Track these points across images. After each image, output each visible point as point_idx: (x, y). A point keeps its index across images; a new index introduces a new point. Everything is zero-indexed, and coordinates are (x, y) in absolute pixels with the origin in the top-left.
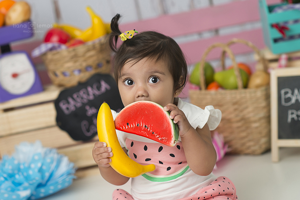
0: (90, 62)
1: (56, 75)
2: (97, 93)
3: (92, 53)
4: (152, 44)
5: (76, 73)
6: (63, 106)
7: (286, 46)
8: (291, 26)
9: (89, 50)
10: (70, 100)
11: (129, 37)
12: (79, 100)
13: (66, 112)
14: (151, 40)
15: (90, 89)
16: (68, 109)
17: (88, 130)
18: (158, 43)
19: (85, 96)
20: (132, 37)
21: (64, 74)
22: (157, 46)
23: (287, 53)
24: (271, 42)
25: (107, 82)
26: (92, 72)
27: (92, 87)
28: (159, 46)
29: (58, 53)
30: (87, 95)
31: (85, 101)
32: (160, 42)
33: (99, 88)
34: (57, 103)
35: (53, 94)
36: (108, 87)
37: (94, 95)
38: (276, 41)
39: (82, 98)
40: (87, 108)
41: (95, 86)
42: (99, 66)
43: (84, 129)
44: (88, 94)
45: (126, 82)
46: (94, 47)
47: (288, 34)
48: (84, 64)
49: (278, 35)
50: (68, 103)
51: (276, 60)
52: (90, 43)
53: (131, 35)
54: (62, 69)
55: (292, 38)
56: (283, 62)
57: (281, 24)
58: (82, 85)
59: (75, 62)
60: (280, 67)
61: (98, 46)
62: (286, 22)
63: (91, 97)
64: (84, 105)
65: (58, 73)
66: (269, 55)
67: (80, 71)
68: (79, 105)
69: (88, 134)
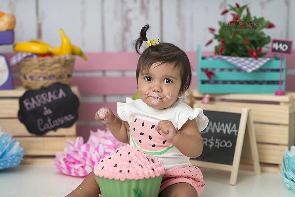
0: (54, 72)
1: (25, 78)
2: (55, 98)
3: (57, 65)
4: (172, 53)
5: (41, 79)
6: (26, 104)
7: (210, 88)
8: (217, 73)
9: (55, 63)
10: (33, 99)
11: (154, 44)
12: (39, 101)
13: (28, 108)
14: (171, 50)
15: (49, 94)
16: (29, 106)
17: (42, 127)
18: (176, 53)
19: (45, 99)
20: (156, 44)
21: (32, 78)
22: (175, 55)
23: (210, 94)
24: (200, 82)
25: (64, 90)
26: (54, 81)
27: (52, 93)
28: (177, 55)
29: (30, 60)
30: (46, 98)
31: (44, 103)
32: (177, 53)
33: (57, 94)
34: (21, 100)
35: (20, 92)
36: (65, 95)
37: (52, 99)
38: (203, 82)
39: (42, 100)
40: (45, 108)
41: (54, 92)
42: (61, 77)
43: (39, 125)
44: (48, 98)
45: (146, 79)
46: (59, 61)
47: (213, 78)
48: (49, 73)
49: (206, 78)
50: (31, 101)
51: (200, 99)
52: (57, 58)
53: (155, 43)
54: (31, 74)
55: (216, 82)
56: (206, 100)
57: (210, 70)
58: (44, 90)
59: (42, 70)
60: (203, 103)
61: (62, 61)
62: (214, 69)
63: (50, 101)
64: (43, 105)
65: (27, 77)
66: (196, 94)
67: (45, 78)
68: (39, 105)
69: (42, 130)
